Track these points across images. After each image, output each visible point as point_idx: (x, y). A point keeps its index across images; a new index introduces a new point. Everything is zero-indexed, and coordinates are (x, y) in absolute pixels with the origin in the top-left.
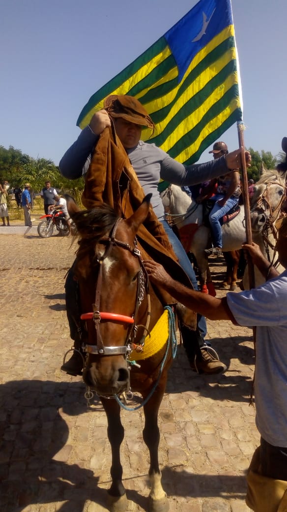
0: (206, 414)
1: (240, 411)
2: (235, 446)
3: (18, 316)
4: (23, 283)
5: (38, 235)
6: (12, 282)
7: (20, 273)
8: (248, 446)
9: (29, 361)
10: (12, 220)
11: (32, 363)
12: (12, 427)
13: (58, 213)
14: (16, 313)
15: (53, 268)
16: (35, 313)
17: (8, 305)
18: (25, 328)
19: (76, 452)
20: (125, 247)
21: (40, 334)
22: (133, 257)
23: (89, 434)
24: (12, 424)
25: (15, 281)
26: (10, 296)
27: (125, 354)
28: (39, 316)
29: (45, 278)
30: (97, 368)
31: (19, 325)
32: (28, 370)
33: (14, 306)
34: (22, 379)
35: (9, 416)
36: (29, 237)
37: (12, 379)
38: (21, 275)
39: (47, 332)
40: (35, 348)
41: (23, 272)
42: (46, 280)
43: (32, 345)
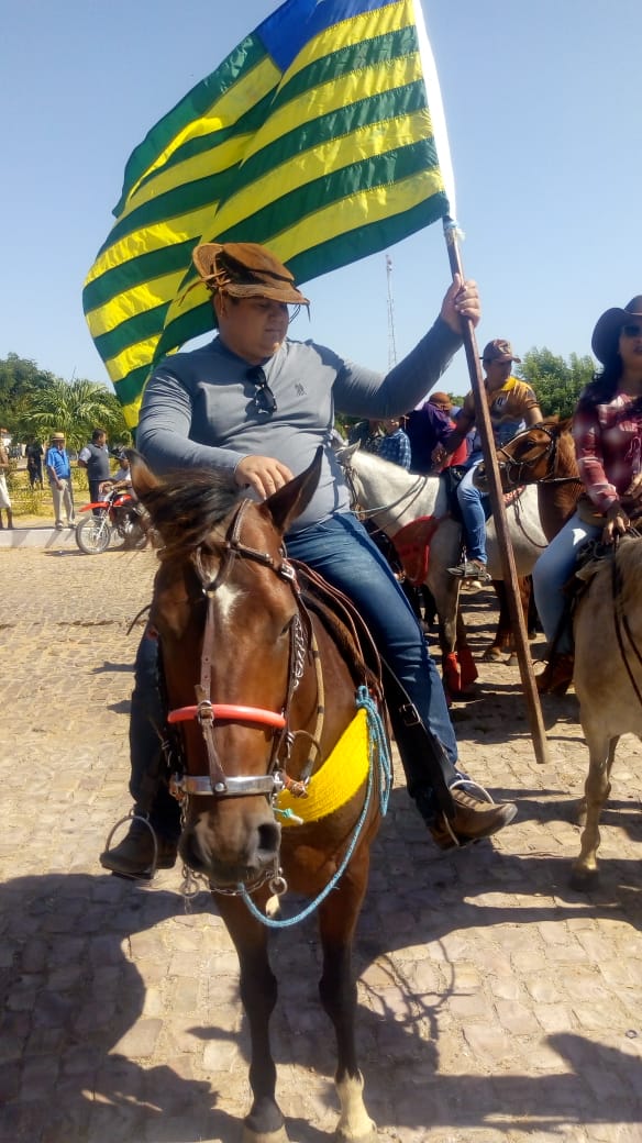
0: (461, 944)
1: (536, 934)
2: (527, 1012)
3: (34, 730)
4: (45, 657)
5: (78, 548)
6: (21, 655)
7: (37, 634)
8: (556, 1013)
9: (63, 831)
10: (18, 515)
11: (69, 836)
12: (27, 979)
13: (122, 499)
14: (31, 723)
15: (111, 622)
16: (72, 722)
17: (11, 707)
18: (52, 758)
19: (170, 1035)
20: (262, 561)
21: (86, 771)
22: (279, 582)
23: (200, 992)
24: (27, 973)
25: (27, 654)
26: (17, 686)
27: (268, 794)
28: (82, 729)
29: (94, 644)
30: (211, 825)
31: (37, 751)
32: (61, 852)
33: (25, 708)
34: (46, 873)
35: (19, 955)
36: (56, 554)
37: (23, 872)
38: (41, 638)
39: (100, 764)
40: (76, 802)
41: (45, 633)
42: (97, 648)
43: (68, 795)
